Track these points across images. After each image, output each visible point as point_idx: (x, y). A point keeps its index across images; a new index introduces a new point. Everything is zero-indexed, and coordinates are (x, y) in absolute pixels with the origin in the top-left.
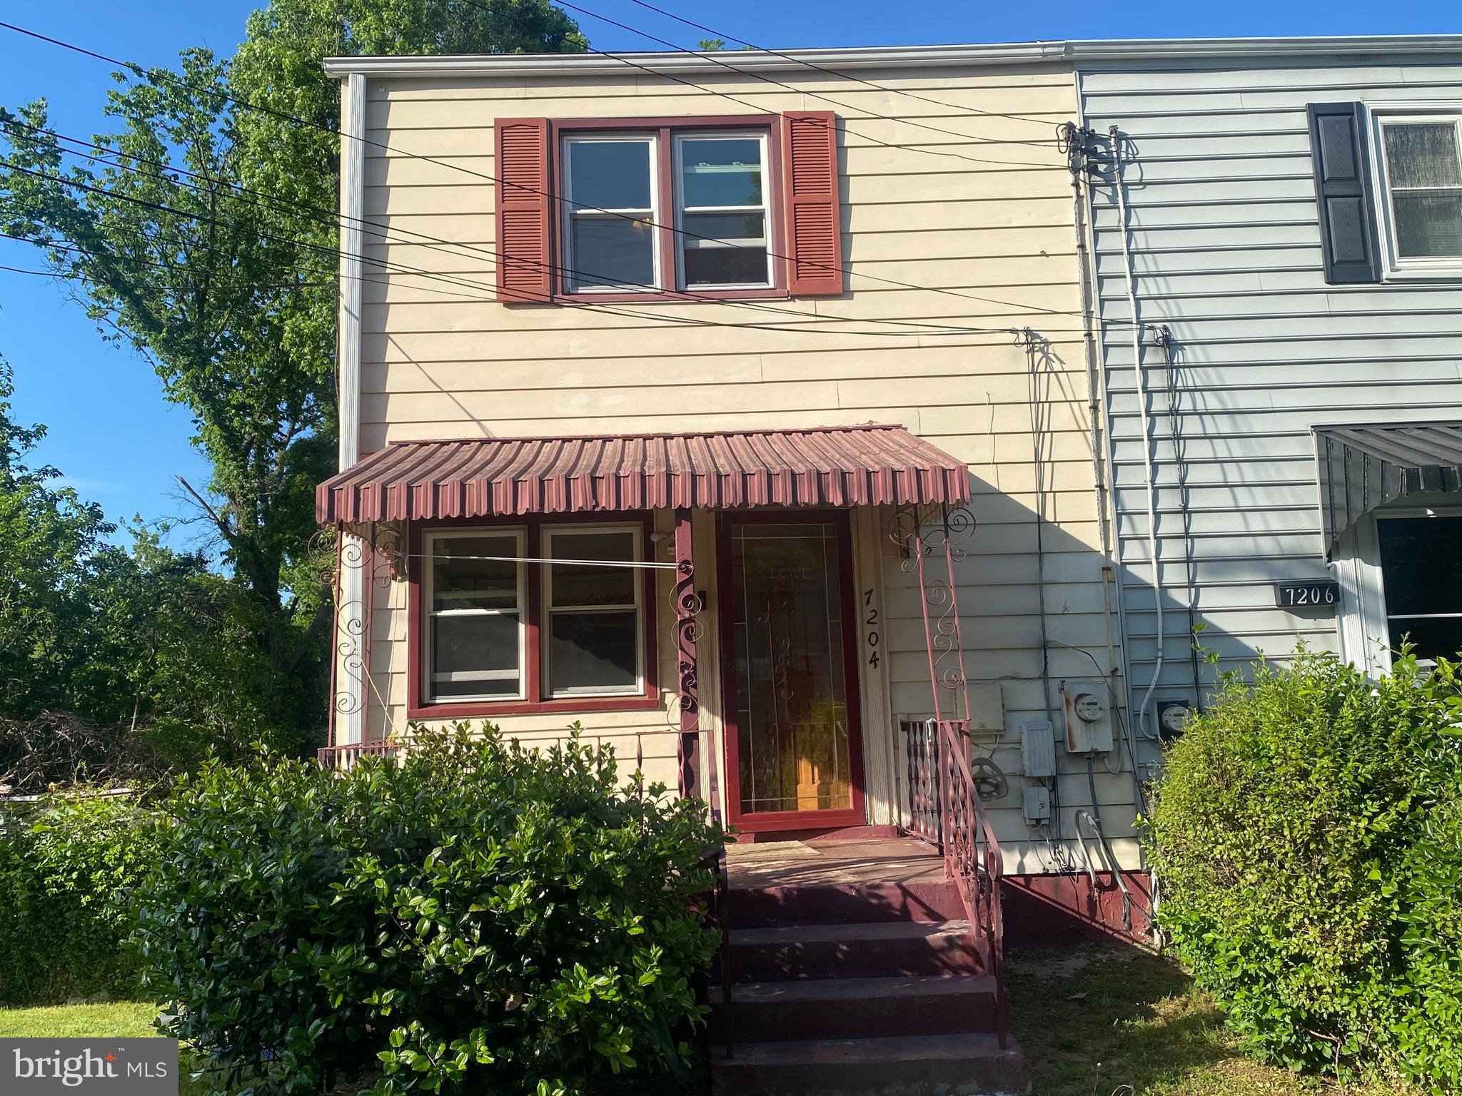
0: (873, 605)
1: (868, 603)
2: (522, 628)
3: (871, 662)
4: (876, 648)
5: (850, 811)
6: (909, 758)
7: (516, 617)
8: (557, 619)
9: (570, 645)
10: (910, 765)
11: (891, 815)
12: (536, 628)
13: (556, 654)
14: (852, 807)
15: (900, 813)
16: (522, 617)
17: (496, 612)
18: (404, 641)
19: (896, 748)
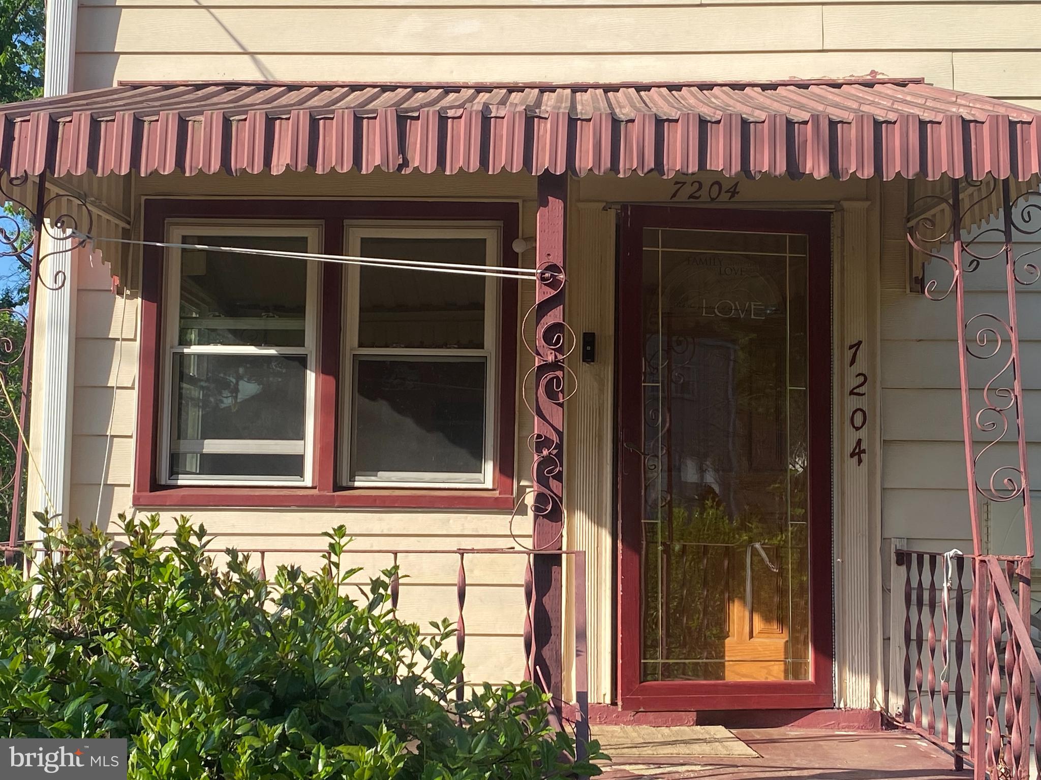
0: (861, 365)
1: (853, 362)
2: (311, 378)
3: (852, 455)
4: (863, 434)
5: (809, 685)
6: (908, 608)
7: (302, 362)
8: (365, 368)
9: (383, 408)
10: (908, 620)
11: (873, 695)
12: (331, 380)
13: (362, 421)
14: (811, 678)
15: (886, 692)
16: (312, 361)
17: (272, 351)
18: (132, 388)
19: (886, 590)
